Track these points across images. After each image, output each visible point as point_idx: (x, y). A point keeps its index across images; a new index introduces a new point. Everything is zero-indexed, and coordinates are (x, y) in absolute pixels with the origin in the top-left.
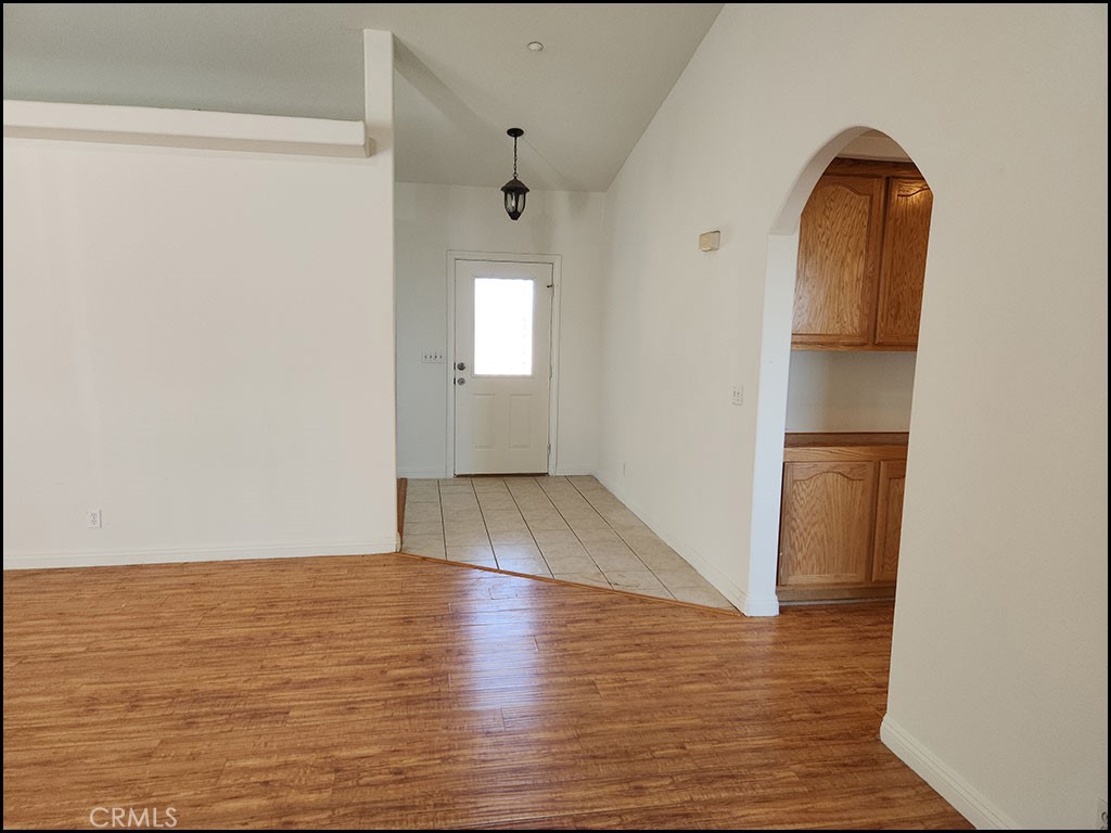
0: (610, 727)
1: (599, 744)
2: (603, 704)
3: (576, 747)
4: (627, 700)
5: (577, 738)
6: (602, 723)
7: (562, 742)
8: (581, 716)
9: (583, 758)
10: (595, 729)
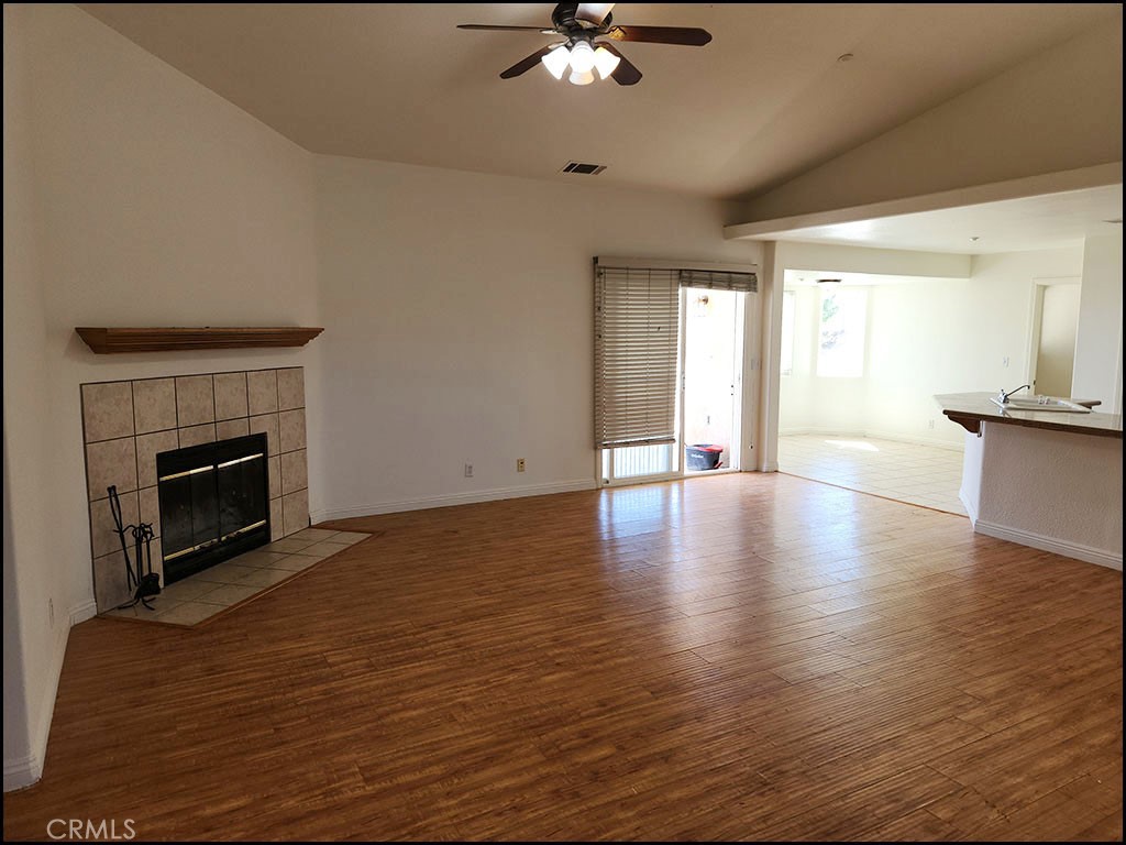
0: (348, 733)
1: (359, 717)
2: (355, 755)
3: (380, 710)
4: (326, 767)
5: (380, 717)
6: (356, 735)
7: (395, 712)
8: (378, 737)
9: (372, 704)
10: (363, 728)
